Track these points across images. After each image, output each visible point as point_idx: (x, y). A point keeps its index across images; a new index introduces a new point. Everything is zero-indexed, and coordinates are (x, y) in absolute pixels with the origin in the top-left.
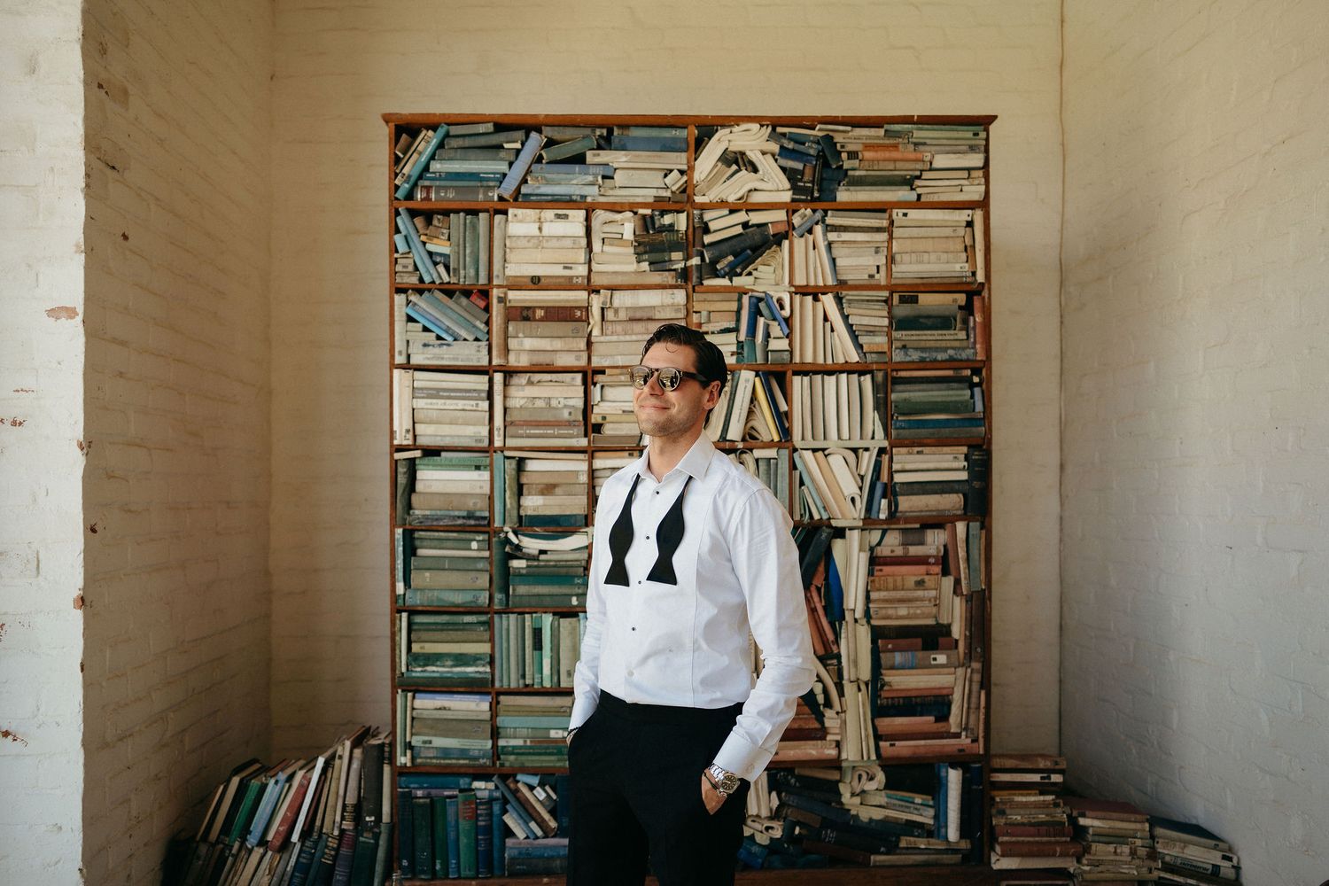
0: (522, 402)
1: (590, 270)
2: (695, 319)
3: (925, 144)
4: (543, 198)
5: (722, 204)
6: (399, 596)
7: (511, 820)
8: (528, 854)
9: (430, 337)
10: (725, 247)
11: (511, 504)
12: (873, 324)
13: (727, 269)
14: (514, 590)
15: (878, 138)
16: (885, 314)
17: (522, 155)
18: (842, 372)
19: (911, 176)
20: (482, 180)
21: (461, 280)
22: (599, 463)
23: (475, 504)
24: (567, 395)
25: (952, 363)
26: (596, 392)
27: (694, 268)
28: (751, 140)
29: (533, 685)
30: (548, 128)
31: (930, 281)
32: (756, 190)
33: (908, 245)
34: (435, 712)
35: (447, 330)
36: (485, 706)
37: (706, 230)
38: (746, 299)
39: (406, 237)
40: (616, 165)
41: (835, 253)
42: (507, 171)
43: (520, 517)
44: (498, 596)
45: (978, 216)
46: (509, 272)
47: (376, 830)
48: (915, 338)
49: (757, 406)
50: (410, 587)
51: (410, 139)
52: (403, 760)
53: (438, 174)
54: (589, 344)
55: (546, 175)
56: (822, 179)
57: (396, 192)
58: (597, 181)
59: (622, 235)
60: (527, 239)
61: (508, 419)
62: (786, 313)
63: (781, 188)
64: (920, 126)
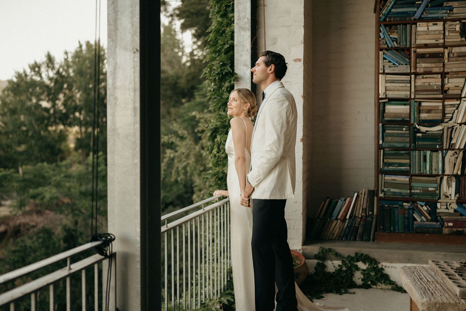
0: (420, 84)
1: (444, 41)
4: (429, 18)
6: (381, 144)
7: (415, 216)
8: (422, 226)
9: (391, 64)
11: (417, 116)
14: (417, 143)
17: (422, 5)
20: (408, 14)
21: (401, 46)
22: (446, 103)
23: (405, 116)
24: (436, 82)
26: (446, 80)
29: (423, 173)
34: (391, 181)
35: (397, 62)
36: (408, 179)
39: (383, 33)
40: (454, 6)
42: (417, 11)
43: (420, 120)
44: (412, 145)
46: (417, 43)
47: (372, 216)
50: (384, 142)
51: (384, 2)
52: (381, 195)
53: (394, 13)
55: (430, 11)
57: (380, 19)
58: (447, 12)
59: (456, 29)
60: (423, 32)
61: (416, 89)
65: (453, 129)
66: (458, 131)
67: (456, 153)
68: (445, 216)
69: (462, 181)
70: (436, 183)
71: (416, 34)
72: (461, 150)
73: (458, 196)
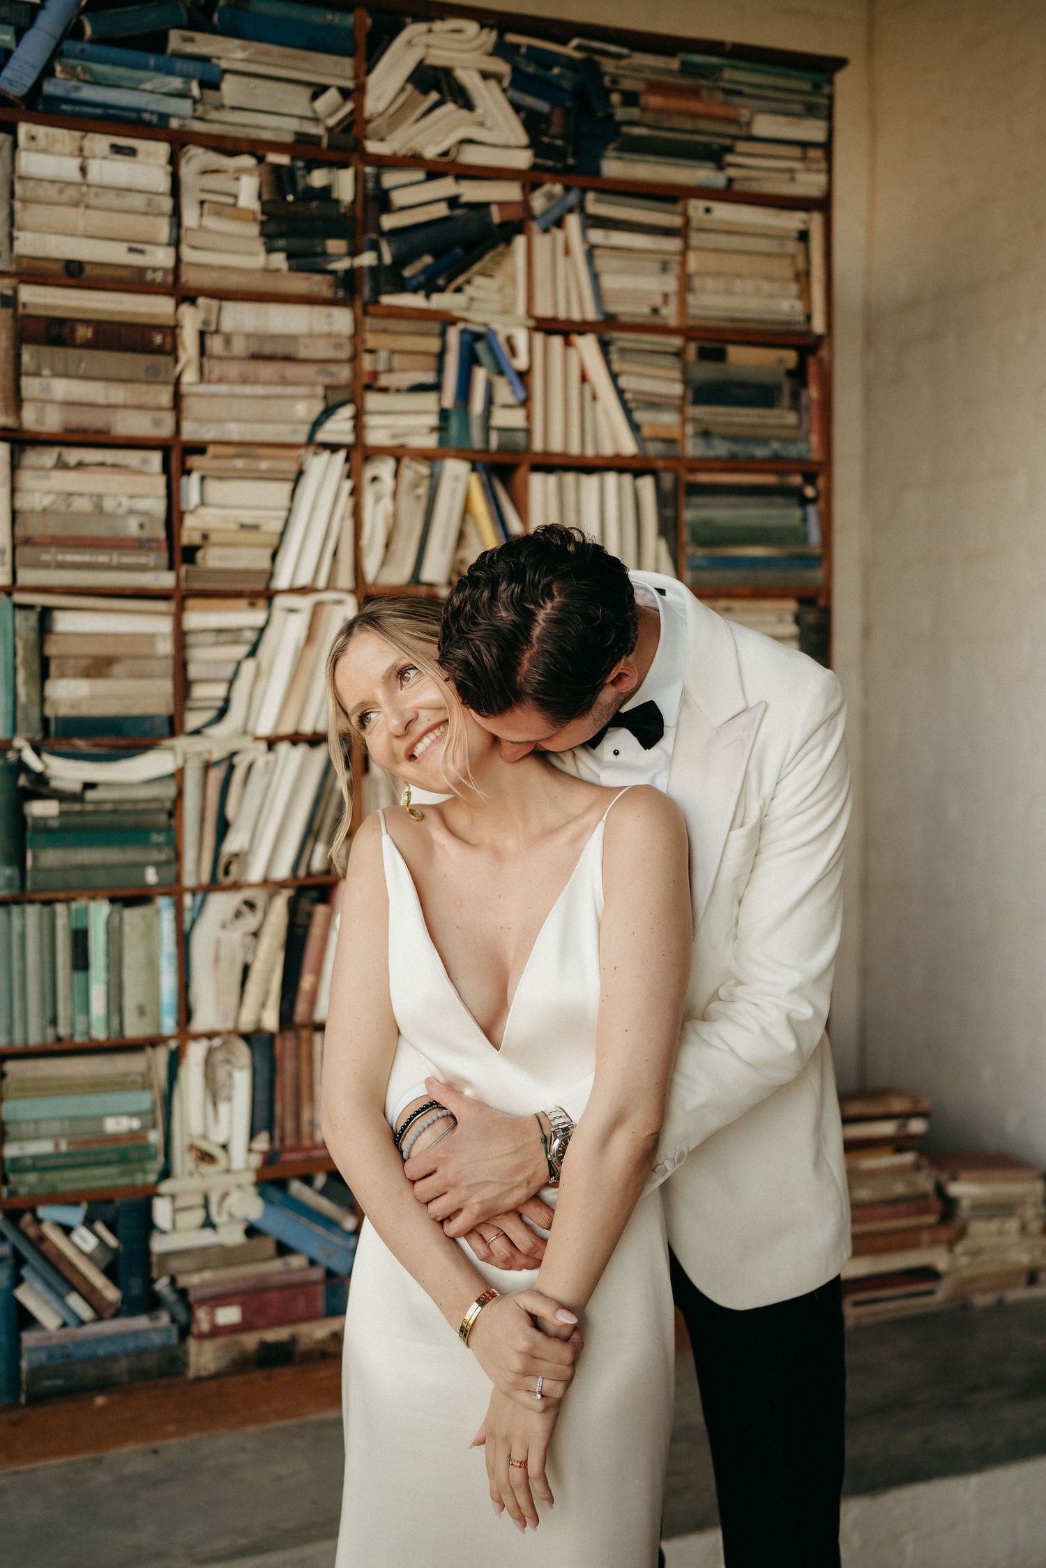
0: (47, 501)
1: (178, 260)
2: (367, 362)
3: (740, 94)
4: (85, 109)
5: (413, 161)
7: (30, 1296)
8: (68, 1356)
10: (417, 238)
11: (28, 695)
12: (658, 392)
13: (422, 278)
14: (35, 858)
15: (669, 72)
16: (676, 374)
18: (609, 469)
19: (717, 145)
22: (193, 619)
24: (134, 492)
25: (776, 464)
26: (191, 488)
27: (365, 272)
28: (463, 49)
29: (72, 1036)
31: (745, 327)
32: (471, 141)
37: (386, 204)
38: (453, 336)
40: (224, 64)
41: (602, 262)
42: (12, 47)
43: (45, 721)
44: (7, 871)
46: (21, 248)
48: (722, 418)
49: (472, 518)
54: (178, 398)
55: (93, 66)
56: (579, 135)
58: (190, 90)
59: (236, 197)
60: (57, 186)
61: (20, 532)
62: (521, 363)
63: (513, 142)
64: (734, 62)
65: (231, 768)
66: (257, 781)
67: (250, 905)
68: (199, 1270)
69: (282, 1059)
70: (146, 1086)
71: (12, 194)
72: (282, 885)
73: (265, 1146)
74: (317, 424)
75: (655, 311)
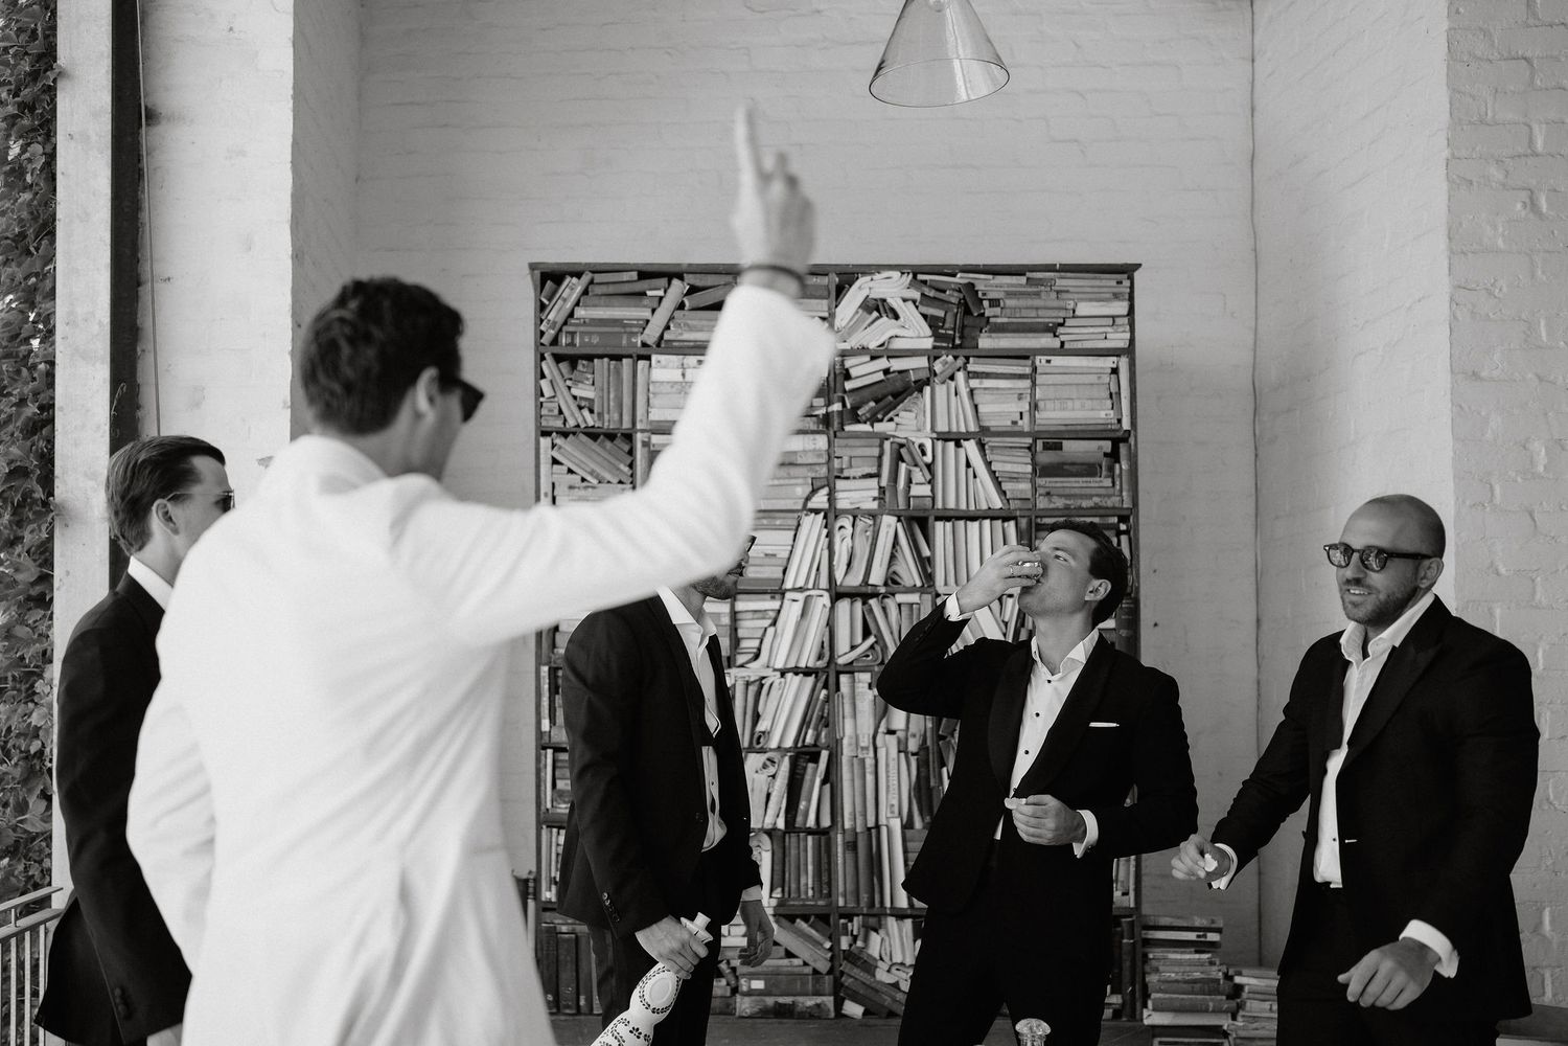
2: (836, 463)
3: (1067, 291)
4: (685, 344)
5: (863, 350)
6: (545, 732)
9: (575, 479)
10: (866, 393)
12: (1016, 470)
13: (868, 415)
15: (1021, 285)
16: (1029, 460)
17: (664, 301)
18: (985, 518)
19: (1053, 323)
20: (625, 326)
21: (606, 424)
22: (741, 606)
25: (1097, 510)
27: (835, 415)
28: (892, 287)
30: (691, 276)
31: (1073, 428)
32: (896, 336)
33: (1051, 392)
35: (592, 473)
37: (847, 376)
39: (551, 382)
41: (978, 399)
42: (650, 318)
45: (1123, 363)
46: (652, 417)
48: (1058, 485)
49: (899, 550)
50: (555, 724)
51: (554, 286)
52: (548, 895)
53: (582, 320)
55: (688, 322)
56: (963, 327)
57: (541, 338)
60: (671, 385)
62: (928, 459)
63: (922, 335)
64: (1063, 274)
65: (762, 686)
66: (774, 694)
67: (771, 761)
69: (790, 849)
71: (648, 390)
72: (788, 751)
73: (779, 896)
74: (808, 499)
75: (1014, 423)
